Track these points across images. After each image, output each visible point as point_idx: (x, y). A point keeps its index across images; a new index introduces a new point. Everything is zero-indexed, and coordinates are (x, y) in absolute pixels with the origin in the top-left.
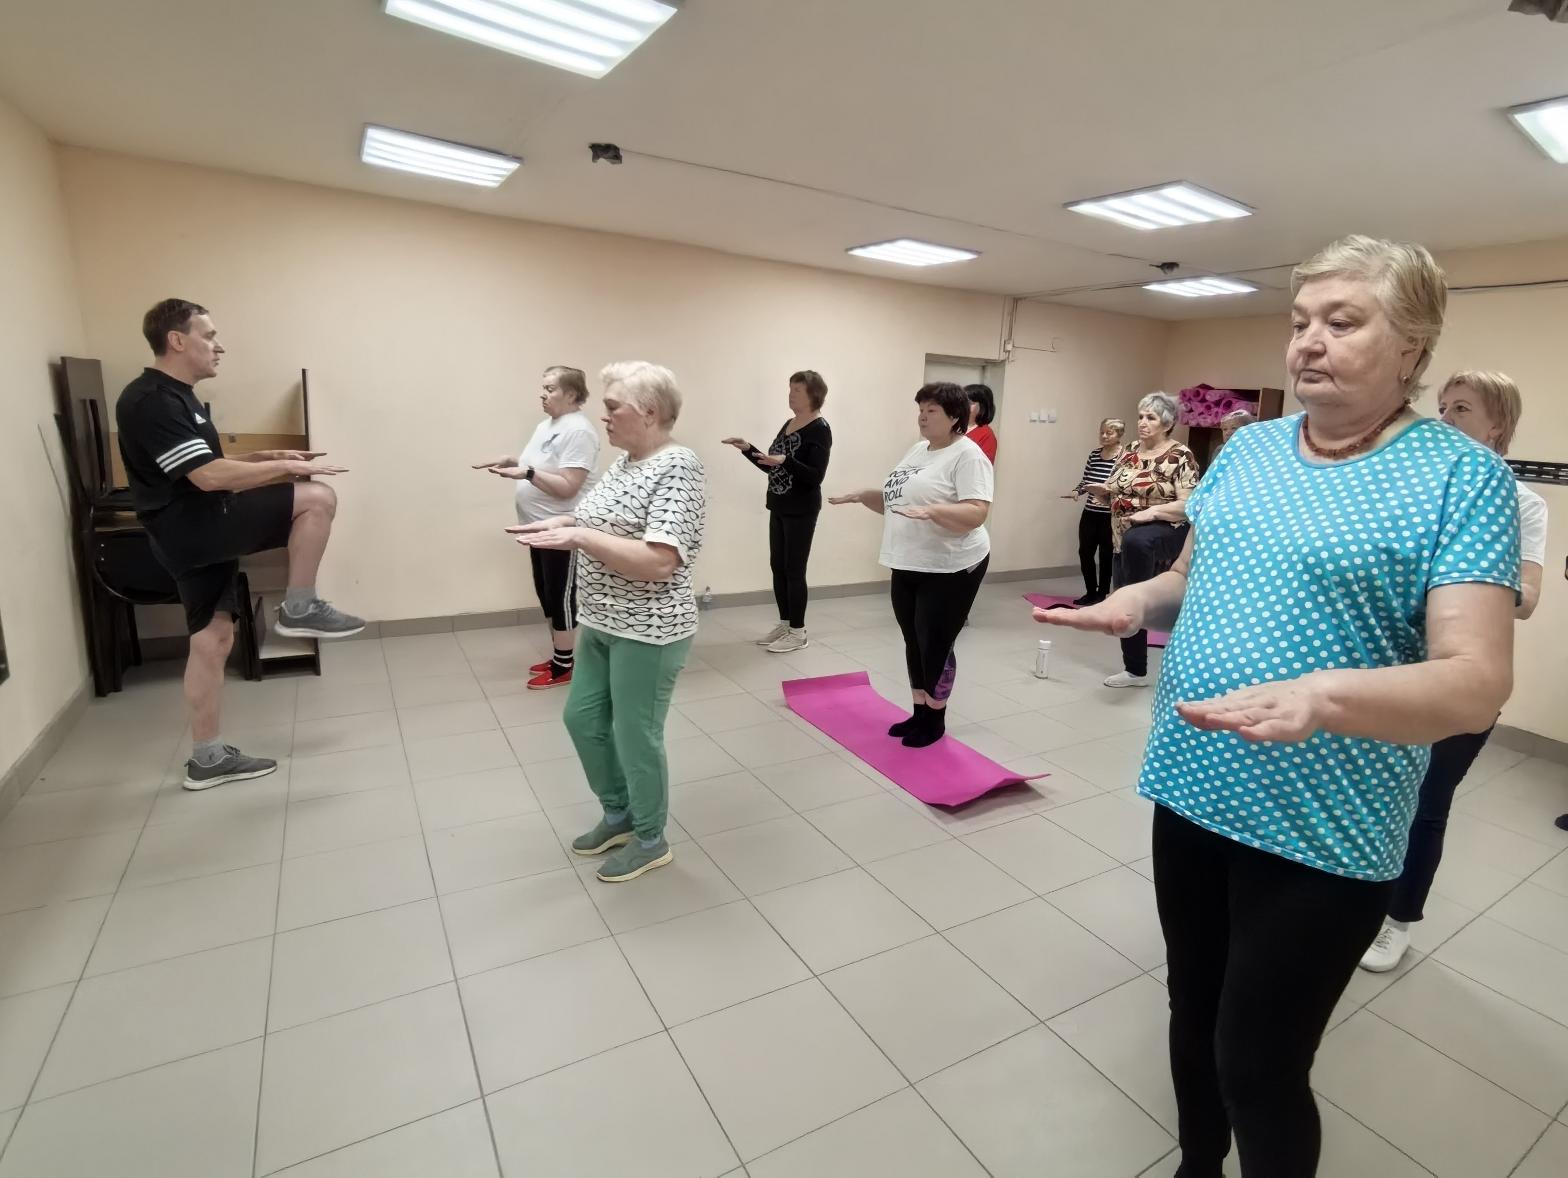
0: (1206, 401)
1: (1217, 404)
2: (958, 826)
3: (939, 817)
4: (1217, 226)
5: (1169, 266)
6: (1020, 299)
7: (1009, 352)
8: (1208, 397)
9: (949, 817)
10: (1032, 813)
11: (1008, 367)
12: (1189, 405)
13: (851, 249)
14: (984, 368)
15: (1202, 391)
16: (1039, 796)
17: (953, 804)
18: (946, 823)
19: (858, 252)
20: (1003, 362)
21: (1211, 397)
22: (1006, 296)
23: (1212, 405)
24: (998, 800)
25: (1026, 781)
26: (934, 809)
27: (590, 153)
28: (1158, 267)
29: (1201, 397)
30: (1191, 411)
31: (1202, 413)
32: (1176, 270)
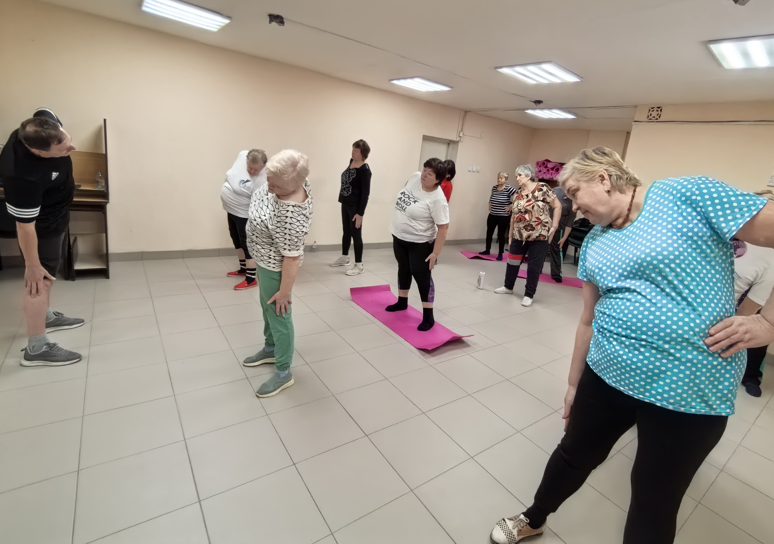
0: (548, 167)
1: (552, 169)
2: (432, 360)
3: (423, 355)
4: (564, 85)
5: (538, 102)
6: (468, 112)
7: (461, 137)
8: (548, 166)
9: (428, 355)
10: (466, 354)
11: (460, 144)
12: (540, 169)
13: (392, 80)
14: (449, 144)
15: (546, 162)
16: (468, 346)
17: (430, 349)
18: (426, 359)
19: (395, 82)
20: (458, 141)
21: (550, 165)
22: (461, 110)
23: (550, 169)
24: (449, 347)
25: (462, 338)
26: (421, 351)
27: (268, 19)
28: (533, 102)
29: (546, 165)
30: (540, 171)
31: (545, 173)
32: (541, 104)
